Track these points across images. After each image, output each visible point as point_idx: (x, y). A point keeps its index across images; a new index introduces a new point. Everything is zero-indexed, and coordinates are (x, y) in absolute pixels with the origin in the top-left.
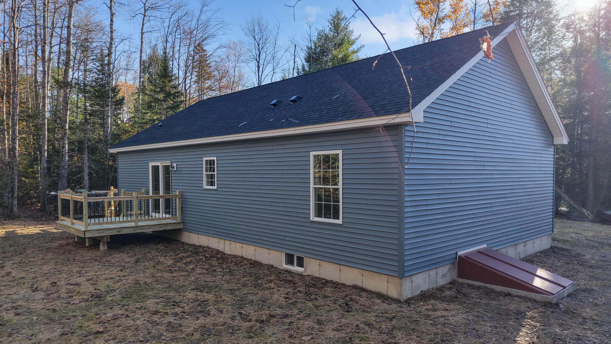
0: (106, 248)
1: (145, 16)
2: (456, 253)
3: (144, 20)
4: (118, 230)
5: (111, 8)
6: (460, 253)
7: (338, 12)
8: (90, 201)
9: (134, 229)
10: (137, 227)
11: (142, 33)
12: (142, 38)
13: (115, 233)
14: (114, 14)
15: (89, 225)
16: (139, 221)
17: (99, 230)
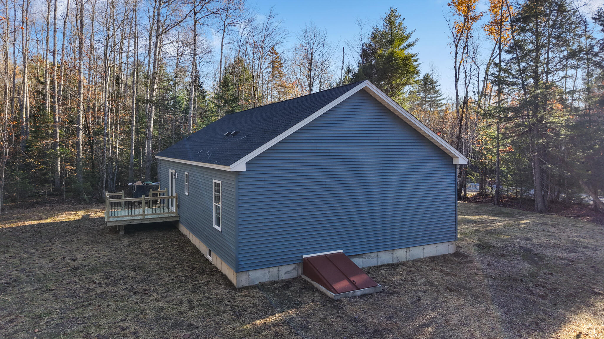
0: (123, 233)
1: (224, 31)
2: (302, 256)
3: (223, 35)
4: (130, 221)
5: (194, 31)
6: (304, 256)
7: (392, 11)
8: (111, 202)
9: (142, 220)
10: (144, 219)
11: (222, 46)
12: (222, 49)
13: (128, 223)
14: (197, 35)
15: (110, 217)
16: (145, 215)
17: (117, 221)
